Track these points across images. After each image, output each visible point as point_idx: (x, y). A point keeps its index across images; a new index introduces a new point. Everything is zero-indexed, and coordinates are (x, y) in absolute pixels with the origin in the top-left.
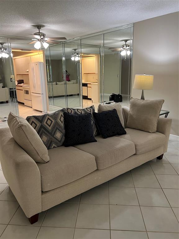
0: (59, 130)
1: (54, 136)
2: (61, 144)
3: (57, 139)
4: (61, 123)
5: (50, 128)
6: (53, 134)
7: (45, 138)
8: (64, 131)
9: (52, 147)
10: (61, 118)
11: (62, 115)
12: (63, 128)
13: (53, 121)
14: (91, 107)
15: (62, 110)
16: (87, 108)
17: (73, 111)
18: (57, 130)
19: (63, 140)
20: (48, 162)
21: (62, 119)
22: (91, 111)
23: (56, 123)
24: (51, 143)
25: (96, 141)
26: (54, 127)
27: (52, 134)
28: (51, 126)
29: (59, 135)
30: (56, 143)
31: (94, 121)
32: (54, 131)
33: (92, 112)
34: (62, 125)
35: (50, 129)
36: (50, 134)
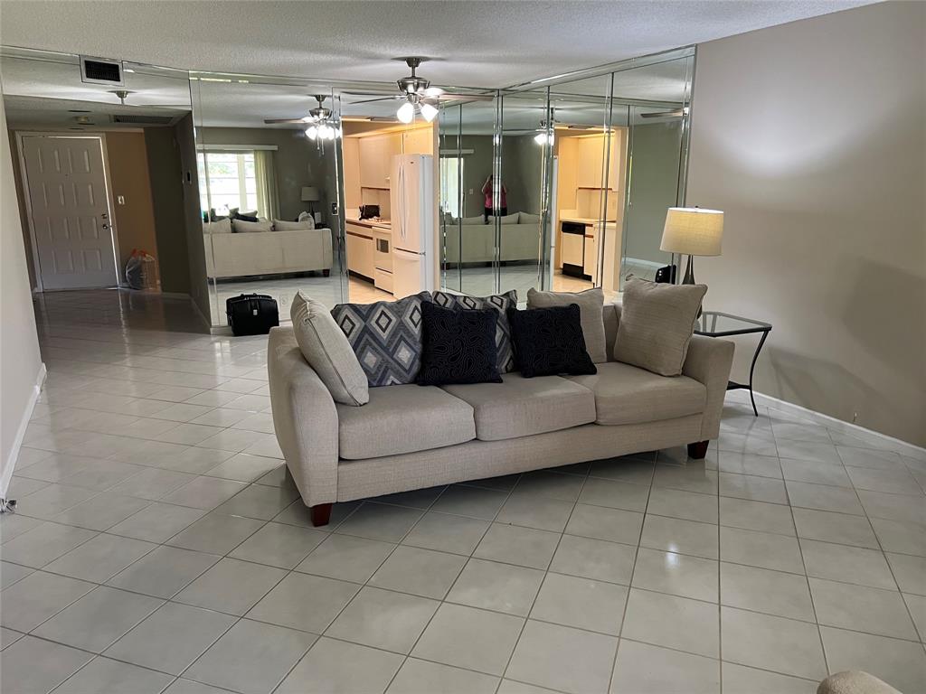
0: (406, 342)
1: (395, 356)
2: (409, 377)
3: (399, 364)
4: (412, 325)
5: (385, 336)
6: (391, 350)
7: (371, 359)
8: (418, 347)
9: (389, 383)
10: (412, 314)
11: (416, 308)
12: (418, 339)
13: (394, 319)
14: (507, 295)
15: (419, 296)
16: (492, 297)
17: (450, 300)
18: (402, 342)
19: (415, 369)
20: (364, 404)
21: (417, 317)
22: (504, 304)
23: (401, 325)
24: (385, 372)
25: (501, 381)
26: (394, 334)
27: (389, 350)
28: (387, 332)
29: (405, 355)
30: (398, 375)
31: (508, 333)
32: (394, 344)
33: (504, 307)
34: (417, 331)
35: (385, 338)
36: (385, 349)
